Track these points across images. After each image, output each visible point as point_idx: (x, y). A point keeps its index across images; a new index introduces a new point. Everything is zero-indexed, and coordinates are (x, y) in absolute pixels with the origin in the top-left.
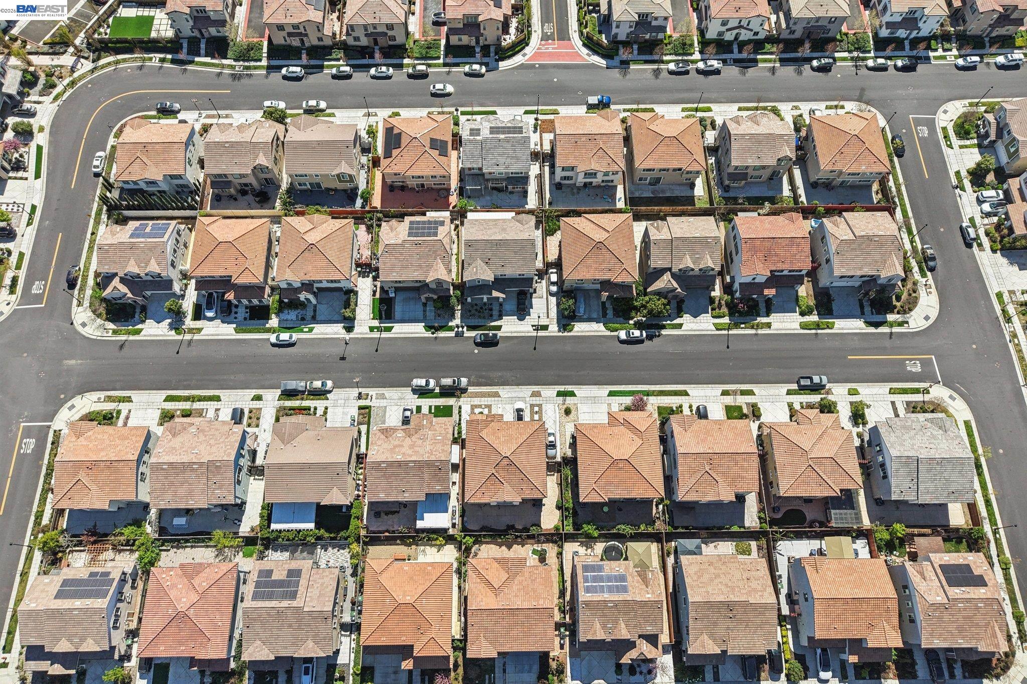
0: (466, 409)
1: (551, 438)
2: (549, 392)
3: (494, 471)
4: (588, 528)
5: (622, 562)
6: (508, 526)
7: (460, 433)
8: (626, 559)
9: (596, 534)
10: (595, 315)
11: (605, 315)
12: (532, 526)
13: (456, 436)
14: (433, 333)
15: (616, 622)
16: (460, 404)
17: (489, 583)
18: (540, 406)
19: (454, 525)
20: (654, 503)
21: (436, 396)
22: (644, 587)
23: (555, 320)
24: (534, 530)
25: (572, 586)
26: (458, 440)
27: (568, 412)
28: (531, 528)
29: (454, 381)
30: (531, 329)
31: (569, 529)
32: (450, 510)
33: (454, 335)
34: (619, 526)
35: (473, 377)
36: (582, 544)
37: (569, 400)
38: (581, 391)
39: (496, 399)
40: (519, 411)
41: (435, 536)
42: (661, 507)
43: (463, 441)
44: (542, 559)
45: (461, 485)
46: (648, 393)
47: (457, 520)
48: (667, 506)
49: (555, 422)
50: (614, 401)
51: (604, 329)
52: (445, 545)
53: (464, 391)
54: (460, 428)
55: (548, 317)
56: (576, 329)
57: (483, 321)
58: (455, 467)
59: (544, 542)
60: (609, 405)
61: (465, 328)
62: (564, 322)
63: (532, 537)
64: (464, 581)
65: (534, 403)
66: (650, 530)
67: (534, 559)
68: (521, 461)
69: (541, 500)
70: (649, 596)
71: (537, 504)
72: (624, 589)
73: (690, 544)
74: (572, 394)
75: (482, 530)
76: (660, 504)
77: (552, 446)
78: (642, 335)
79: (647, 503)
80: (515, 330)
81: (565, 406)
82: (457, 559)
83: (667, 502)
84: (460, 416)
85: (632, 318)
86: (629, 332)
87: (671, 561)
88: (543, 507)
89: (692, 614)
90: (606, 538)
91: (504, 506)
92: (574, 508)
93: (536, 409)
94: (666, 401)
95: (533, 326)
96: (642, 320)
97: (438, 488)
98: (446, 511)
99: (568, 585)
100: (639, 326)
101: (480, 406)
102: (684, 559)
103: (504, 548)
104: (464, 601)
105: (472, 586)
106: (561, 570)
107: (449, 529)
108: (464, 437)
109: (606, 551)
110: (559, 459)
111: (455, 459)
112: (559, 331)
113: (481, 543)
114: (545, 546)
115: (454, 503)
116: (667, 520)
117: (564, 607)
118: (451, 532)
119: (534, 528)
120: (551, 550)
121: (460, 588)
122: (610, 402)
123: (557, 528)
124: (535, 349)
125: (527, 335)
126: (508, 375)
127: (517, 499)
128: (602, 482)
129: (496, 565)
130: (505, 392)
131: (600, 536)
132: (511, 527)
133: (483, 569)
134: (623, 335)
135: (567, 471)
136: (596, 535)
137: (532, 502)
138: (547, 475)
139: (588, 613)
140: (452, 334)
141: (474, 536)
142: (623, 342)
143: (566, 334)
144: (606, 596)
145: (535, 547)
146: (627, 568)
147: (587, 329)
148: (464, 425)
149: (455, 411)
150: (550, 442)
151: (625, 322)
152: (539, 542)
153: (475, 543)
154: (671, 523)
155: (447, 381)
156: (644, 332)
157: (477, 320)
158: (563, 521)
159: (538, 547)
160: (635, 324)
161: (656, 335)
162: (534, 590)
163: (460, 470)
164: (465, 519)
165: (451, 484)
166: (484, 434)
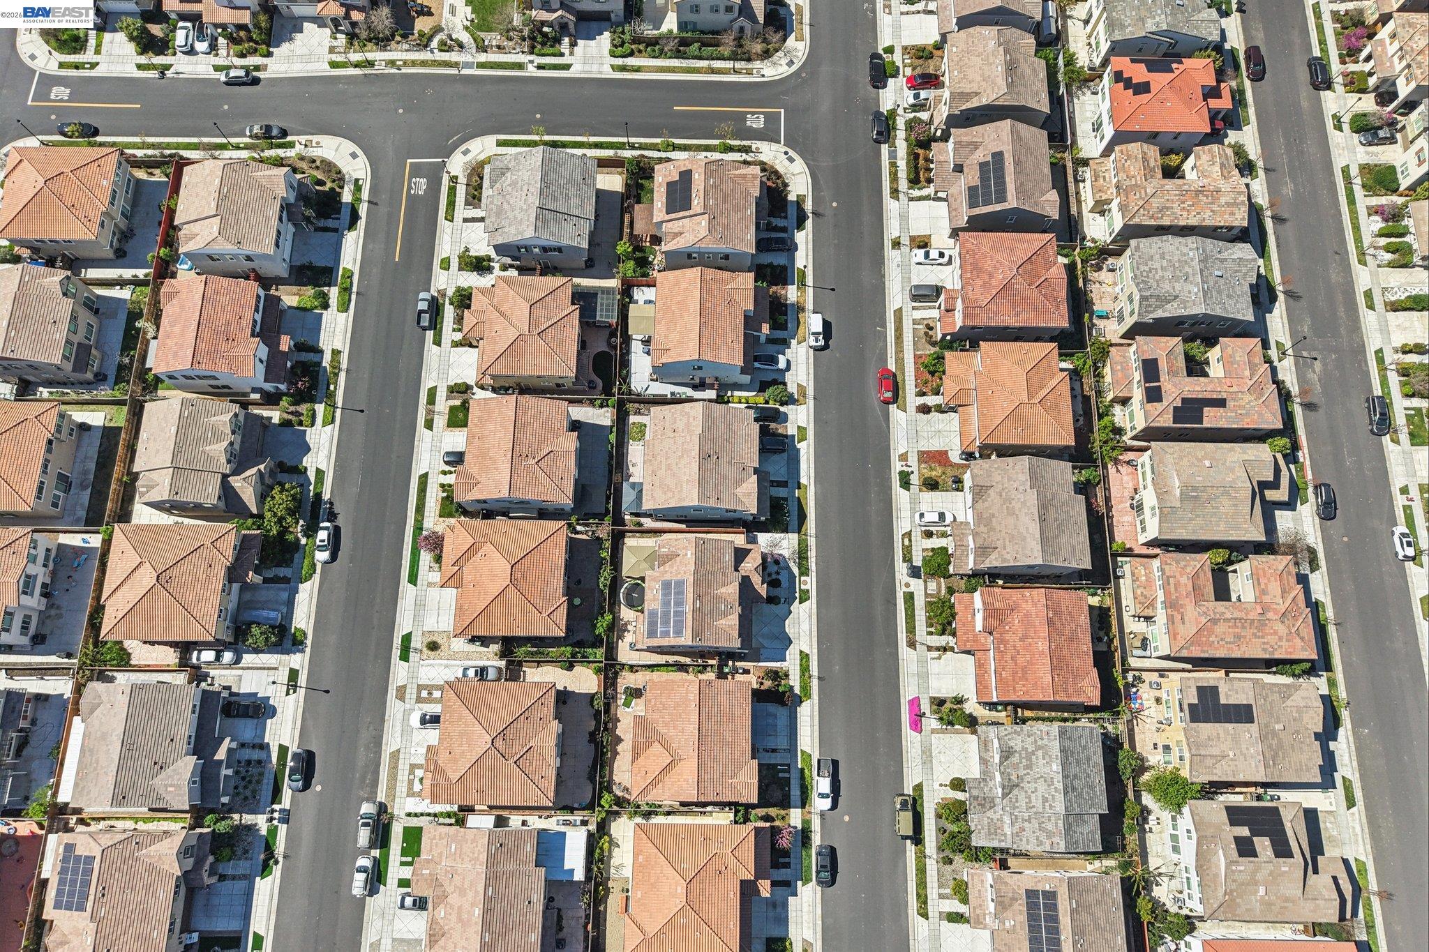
0: (413, 805)
1: (471, 673)
2: (400, 672)
3: (511, 761)
4: (602, 624)
5: (646, 585)
6: (590, 742)
7: (449, 815)
8: (643, 579)
9: (609, 617)
10: (285, 596)
11: (286, 580)
12: (593, 707)
13: (453, 821)
14: (276, 862)
15: (719, 598)
16: (402, 815)
17: (665, 771)
18: (420, 688)
19: (584, 823)
20: (573, 536)
21: (386, 857)
22: (678, 559)
23: (284, 657)
24: (599, 704)
25: (673, 654)
26: (460, 817)
27: (433, 646)
28: (596, 707)
29: (365, 825)
30: (292, 697)
31: (600, 653)
32: (562, 829)
33: (285, 826)
34: (601, 585)
35: (361, 793)
36: (620, 637)
37: (416, 643)
38: (404, 623)
39: (401, 756)
40: (424, 721)
41: (598, 851)
42: (579, 528)
43: (461, 809)
44: (636, 693)
45: (527, 812)
46: (419, 528)
47: (577, 817)
48: (578, 520)
49: (447, 666)
50: (425, 578)
51: (309, 583)
52: (610, 836)
53: (382, 808)
54: (442, 815)
55: (276, 669)
56: (302, 626)
57: (266, 775)
58: (501, 822)
59: (615, 690)
60: (430, 585)
61: (277, 807)
62: (288, 643)
63: (607, 707)
64: (660, 806)
65: (414, 696)
66: (608, 544)
67: (636, 705)
68: (501, 719)
69: (558, 692)
70: (689, 553)
71: (563, 698)
72: (680, 584)
73: (628, 496)
74: (407, 638)
75: (592, 779)
76: (574, 529)
77: (482, 672)
78: (326, 528)
79: (573, 546)
80: (290, 723)
81: (425, 650)
82: (630, 818)
83: (573, 520)
84: (422, 814)
85: (298, 540)
86: (319, 546)
87: (648, 523)
88: (569, 689)
89: (712, 503)
90: (614, 603)
91: (563, 747)
92: (573, 645)
93: (424, 694)
94: (433, 505)
95: (288, 694)
96: (302, 526)
97: (530, 848)
98: (564, 834)
99: (671, 659)
100: (311, 531)
101: (411, 783)
102: (647, 505)
103: (619, 748)
104: (687, 806)
105: (667, 794)
106: (652, 667)
107: (589, 831)
108: (455, 808)
109: (631, 605)
110: (503, 664)
111: (488, 821)
112: (303, 651)
113: (611, 781)
114: (620, 689)
115: (552, 824)
116: (596, 521)
117: (699, 666)
118: (592, 827)
119: (595, 703)
120: (627, 680)
121: (669, 813)
122: (425, 583)
123: (598, 671)
124: (327, 692)
125: (301, 704)
126: (365, 736)
127: (554, 728)
128: (540, 603)
129: (641, 760)
130: (391, 742)
131: (612, 611)
132: (592, 736)
133: (645, 779)
134: (322, 556)
135: (521, 651)
136: (611, 617)
137: (561, 705)
138: (524, 680)
139: (707, 634)
140: (283, 829)
141: (601, 790)
142: (334, 557)
143: (309, 642)
144: (688, 608)
145: (621, 702)
146: (654, 579)
147: (306, 609)
148: (438, 808)
149: (414, 822)
150: (476, 675)
151: (301, 550)
152: (614, 698)
153: (610, 791)
154: (601, 517)
155: (364, 836)
156: (321, 525)
157: (264, 787)
158: (589, 662)
159: (621, 698)
160: (308, 537)
161: (330, 508)
162: (677, 705)
163: (504, 813)
164: (576, 806)
165: (525, 828)
166: (455, 777)
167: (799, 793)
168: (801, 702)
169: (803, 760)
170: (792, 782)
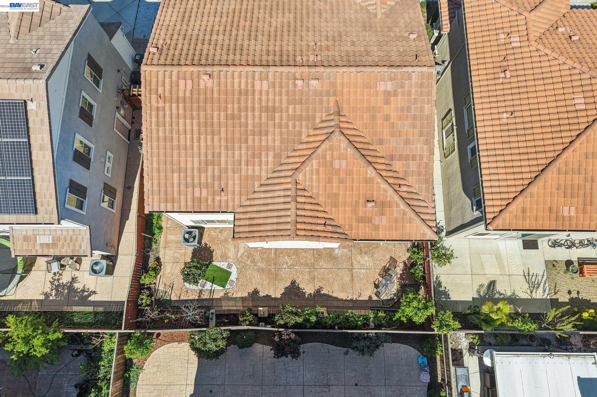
24: (218, 337)
52: (480, 302)
119: (212, 346)
141: (390, 324)
145: (219, 292)
158: (129, 365)
159: (210, 288)
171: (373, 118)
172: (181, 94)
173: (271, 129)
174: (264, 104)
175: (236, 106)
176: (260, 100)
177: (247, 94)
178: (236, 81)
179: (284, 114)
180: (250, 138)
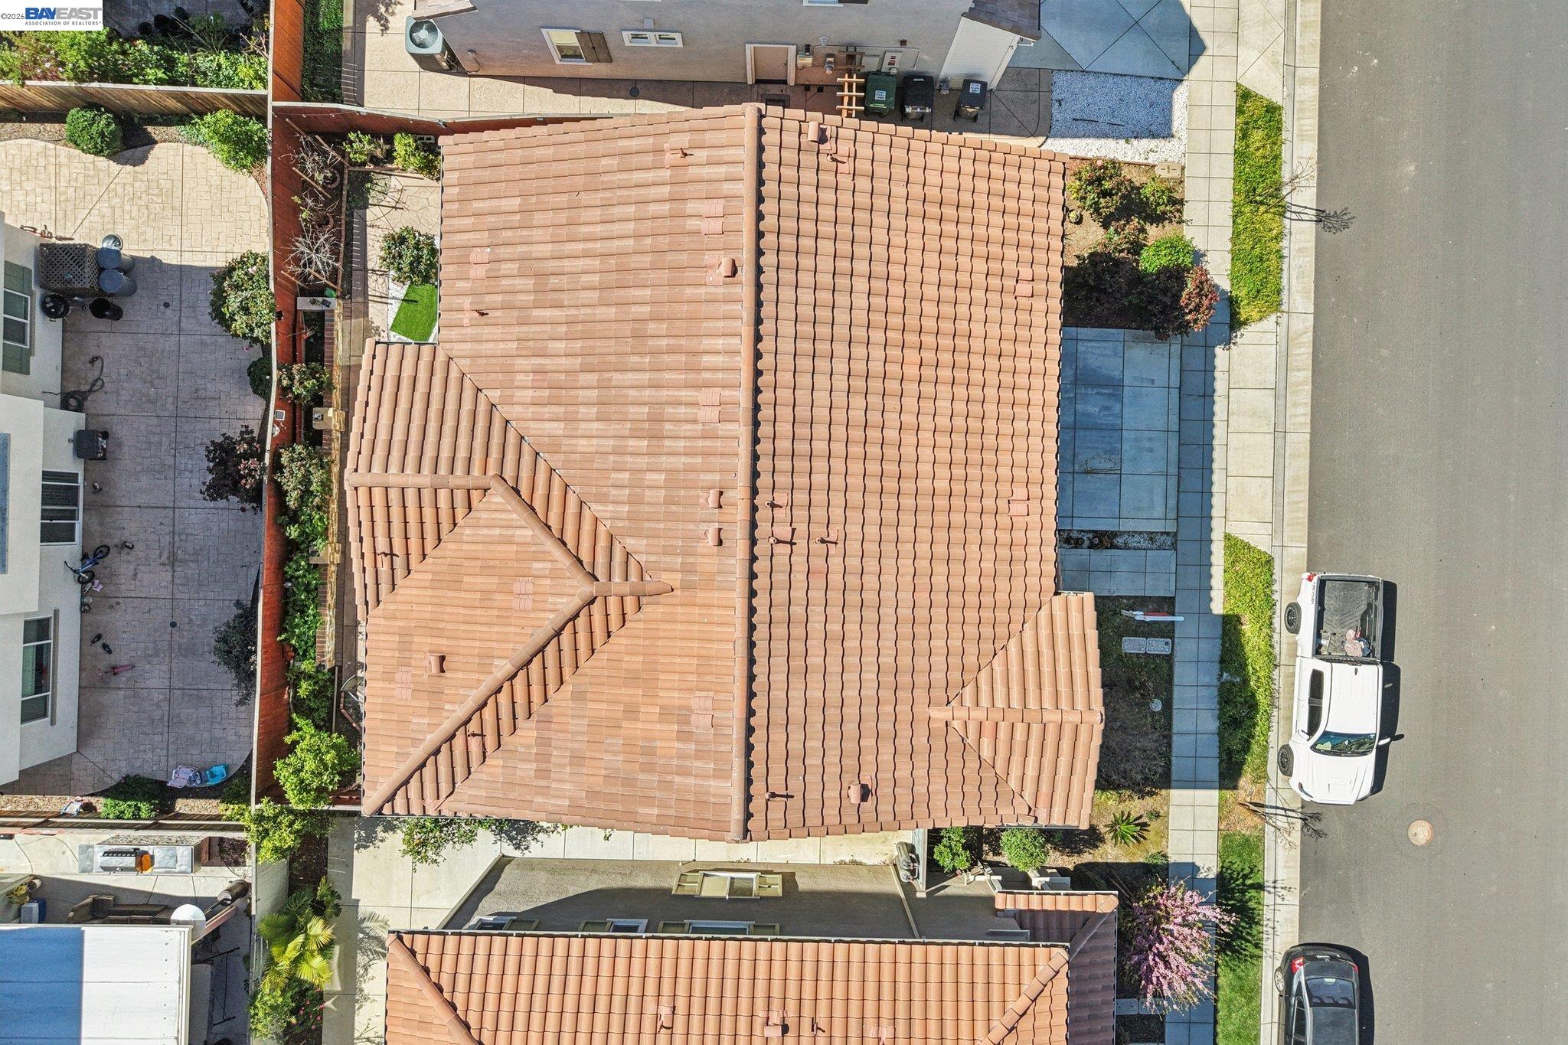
52: (345, 915)
119: (233, 302)
159: (383, 294)
167: (1210, 724)
168: (1235, 323)
169: (1235, 580)
170: (1183, 674)
171: (632, 679)
172: (691, 207)
173: (614, 428)
174: (669, 410)
175: (664, 342)
176: (678, 403)
177: (688, 369)
178: (720, 343)
179: (643, 462)
180: (592, 378)
